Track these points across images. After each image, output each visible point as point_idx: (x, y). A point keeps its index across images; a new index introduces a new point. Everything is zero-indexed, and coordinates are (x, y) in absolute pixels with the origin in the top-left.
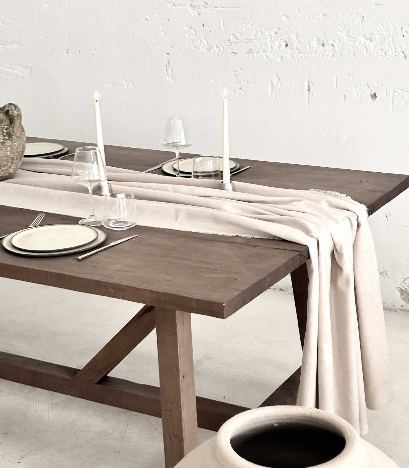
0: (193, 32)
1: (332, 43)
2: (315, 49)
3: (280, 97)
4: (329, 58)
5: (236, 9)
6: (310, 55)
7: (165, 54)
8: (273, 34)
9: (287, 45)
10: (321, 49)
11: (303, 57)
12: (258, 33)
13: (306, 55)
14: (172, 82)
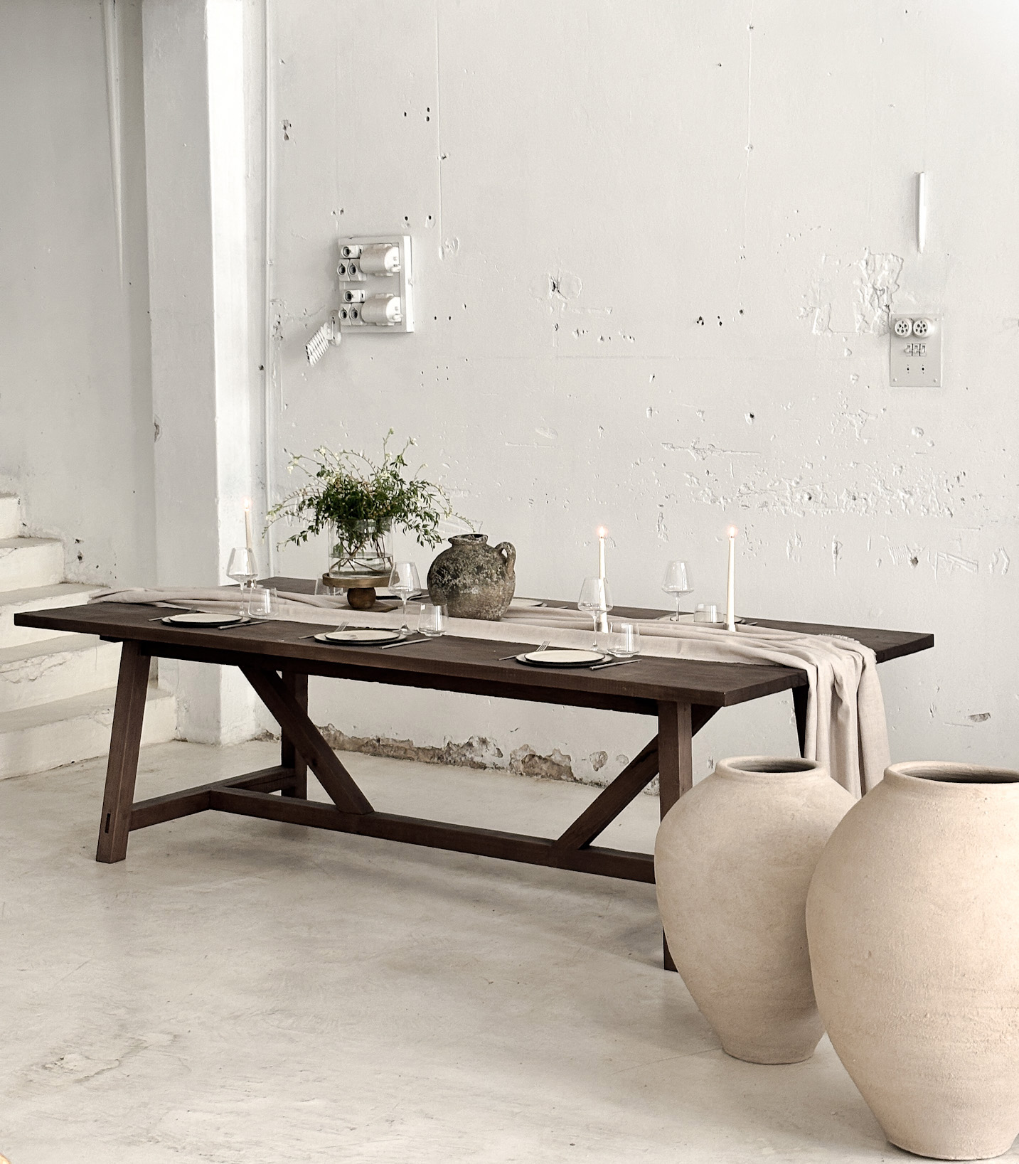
0: (695, 480)
1: (865, 496)
2: (845, 503)
3: (800, 560)
4: (861, 515)
5: (749, 454)
6: (838, 510)
7: (658, 507)
8: (793, 484)
9: (810, 498)
10: (851, 504)
11: (830, 512)
12: (775, 482)
13: (833, 510)
14: (665, 541)
